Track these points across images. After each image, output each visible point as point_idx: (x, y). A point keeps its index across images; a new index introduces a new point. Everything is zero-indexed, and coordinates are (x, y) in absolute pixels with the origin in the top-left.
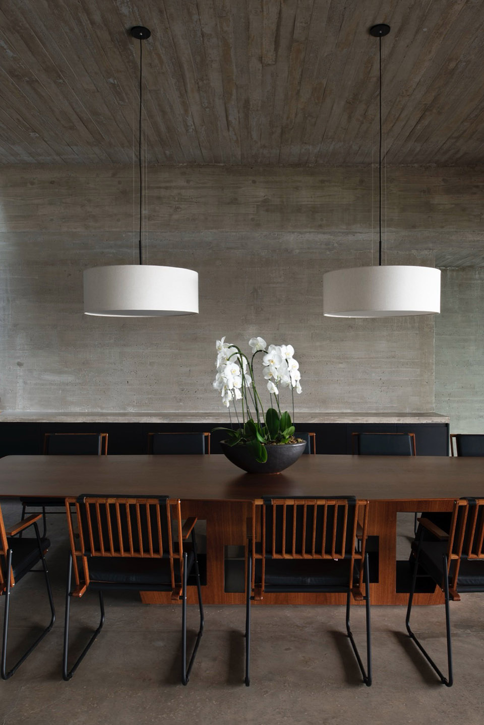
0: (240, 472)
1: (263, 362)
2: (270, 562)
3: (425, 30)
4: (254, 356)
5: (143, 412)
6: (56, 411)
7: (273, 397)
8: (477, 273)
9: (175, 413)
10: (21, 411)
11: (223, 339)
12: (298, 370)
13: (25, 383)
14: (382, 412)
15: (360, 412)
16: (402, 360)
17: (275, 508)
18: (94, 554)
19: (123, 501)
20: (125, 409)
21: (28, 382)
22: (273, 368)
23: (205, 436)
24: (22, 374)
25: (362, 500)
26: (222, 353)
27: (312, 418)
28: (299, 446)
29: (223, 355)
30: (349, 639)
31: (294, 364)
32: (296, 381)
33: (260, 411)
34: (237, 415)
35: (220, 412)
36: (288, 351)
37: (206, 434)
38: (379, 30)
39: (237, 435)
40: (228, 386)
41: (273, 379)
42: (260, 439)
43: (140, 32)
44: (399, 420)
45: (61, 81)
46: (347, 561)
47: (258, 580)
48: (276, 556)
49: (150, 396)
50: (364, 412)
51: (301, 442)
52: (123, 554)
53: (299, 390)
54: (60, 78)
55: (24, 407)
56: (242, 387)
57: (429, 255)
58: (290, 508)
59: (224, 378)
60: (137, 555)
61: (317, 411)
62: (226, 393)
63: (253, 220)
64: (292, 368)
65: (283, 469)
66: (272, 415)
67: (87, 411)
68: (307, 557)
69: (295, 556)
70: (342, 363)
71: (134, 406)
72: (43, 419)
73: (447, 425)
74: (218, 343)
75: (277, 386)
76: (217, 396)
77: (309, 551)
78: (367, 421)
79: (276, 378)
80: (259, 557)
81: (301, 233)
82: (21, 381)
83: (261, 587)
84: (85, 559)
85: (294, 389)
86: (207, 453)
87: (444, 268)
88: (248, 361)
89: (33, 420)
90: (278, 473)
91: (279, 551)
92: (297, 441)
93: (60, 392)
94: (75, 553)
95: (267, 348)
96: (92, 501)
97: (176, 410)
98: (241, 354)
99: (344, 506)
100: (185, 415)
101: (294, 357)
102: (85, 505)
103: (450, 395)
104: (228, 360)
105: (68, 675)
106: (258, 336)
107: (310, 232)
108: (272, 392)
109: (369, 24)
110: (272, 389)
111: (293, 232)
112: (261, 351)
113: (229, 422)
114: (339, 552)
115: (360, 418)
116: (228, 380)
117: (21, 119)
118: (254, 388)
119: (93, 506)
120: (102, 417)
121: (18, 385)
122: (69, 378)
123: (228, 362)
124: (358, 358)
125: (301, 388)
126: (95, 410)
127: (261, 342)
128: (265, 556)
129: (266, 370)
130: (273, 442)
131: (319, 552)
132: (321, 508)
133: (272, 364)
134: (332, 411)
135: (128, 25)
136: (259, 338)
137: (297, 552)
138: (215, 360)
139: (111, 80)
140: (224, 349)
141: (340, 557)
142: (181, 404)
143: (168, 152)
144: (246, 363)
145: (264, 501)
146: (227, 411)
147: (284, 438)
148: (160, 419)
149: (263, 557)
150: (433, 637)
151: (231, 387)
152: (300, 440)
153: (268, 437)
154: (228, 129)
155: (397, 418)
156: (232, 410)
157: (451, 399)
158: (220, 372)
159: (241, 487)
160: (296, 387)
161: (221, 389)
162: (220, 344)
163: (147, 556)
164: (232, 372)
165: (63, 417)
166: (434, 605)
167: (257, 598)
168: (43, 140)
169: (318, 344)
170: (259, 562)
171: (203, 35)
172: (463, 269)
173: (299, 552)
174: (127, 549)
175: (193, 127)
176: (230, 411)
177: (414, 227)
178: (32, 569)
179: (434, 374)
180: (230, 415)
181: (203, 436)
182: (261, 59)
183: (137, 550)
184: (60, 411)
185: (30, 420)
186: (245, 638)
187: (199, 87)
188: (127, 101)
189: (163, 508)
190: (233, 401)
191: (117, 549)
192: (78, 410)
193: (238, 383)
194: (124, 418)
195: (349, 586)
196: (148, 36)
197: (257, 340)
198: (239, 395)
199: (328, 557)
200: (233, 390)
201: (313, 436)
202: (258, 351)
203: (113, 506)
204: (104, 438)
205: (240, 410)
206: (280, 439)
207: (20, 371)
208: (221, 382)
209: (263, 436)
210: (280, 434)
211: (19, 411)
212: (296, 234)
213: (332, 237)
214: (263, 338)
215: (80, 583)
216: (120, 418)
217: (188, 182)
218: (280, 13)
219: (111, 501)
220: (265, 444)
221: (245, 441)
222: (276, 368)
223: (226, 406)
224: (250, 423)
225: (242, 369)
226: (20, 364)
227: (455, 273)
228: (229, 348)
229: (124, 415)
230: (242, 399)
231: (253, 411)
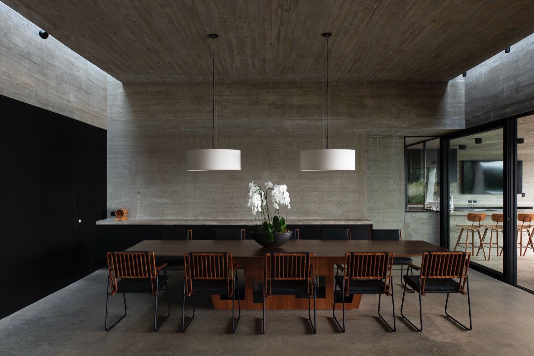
0: (260, 247)
1: (272, 194)
2: (273, 281)
3: (348, 34)
4: (267, 191)
5: (206, 219)
6: (159, 219)
7: (277, 210)
8: (394, 139)
9: (224, 219)
10: (139, 218)
11: (252, 183)
12: (289, 197)
13: (141, 203)
14: (337, 218)
15: (325, 218)
16: (348, 190)
17: (275, 257)
18: (195, 278)
19: (208, 254)
20: (196, 217)
21: (143, 202)
22: (276, 197)
23: (242, 231)
24: (140, 198)
25: (312, 254)
26: (252, 189)
27: (299, 221)
28: (289, 234)
29: (253, 190)
30: (309, 321)
31: (287, 194)
32: (288, 202)
33: (270, 218)
34: (259, 220)
35: (249, 219)
36: (284, 187)
37: (243, 230)
38: (327, 35)
39: (259, 229)
40: (255, 205)
41: (276, 202)
42: (270, 230)
43: (214, 36)
44: (346, 223)
45: (172, 52)
46: (306, 281)
47: (268, 290)
48: (276, 278)
49: (210, 210)
50: (328, 218)
51: (289, 232)
52: (208, 278)
53: (289, 207)
54: (171, 50)
55: (141, 216)
56: (261, 206)
57: (363, 132)
58: (282, 257)
59: (253, 201)
60: (213, 278)
61: (302, 218)
62: (254, 208)
63: (267, 113)
64: (286, 196)
65: (281, 245)
66: (276, 219)
67: (175, 218)
68: (289, 279)
69: (284, 279)
70: (315, 192)
71: (201, 216)
72: (153, 223)
73: (371, 226)
74: (250, 184)
75: (278, 205)
76: (250, 210)
77: (290, 276)
78: (328, 223)
79: (278, 201)
80: (269, 279)
81: (293, 120)
82: (139, 202)
83: (269, 292)
84: (191, 280)
85: (287, 206)
86: (243, 239)
87: (375, 136)
88: (264, 193)
89: (148, 223)
90: (279, 247)
91: (277, 277)
92: (288, 231)
93: (161, 208)
94: (187, 278)
95: (274, 187)
96: (195, 254)
97: (224, 218)
98: (261, 190)
99: (304, 256)
100: (230, 221)
101: (287, 191)
102: (192, 256)
103: (379, 209)
104: (255, 193)
105: (184, 330)
106: (270, 181)
107: (298, 120)
108: (276, 208)
109: (322, 33)
110: (276, 206)
111: (289, 120)
112: (270, 188)
113: (255, 224)
114: (302, 276)
115: (324, 222)
116: (255, 202)
117: (146, 65)
118: (267, 206)
119: (195, 257)
120: (185, 222)
121: (138, 204)
122: (166, 200)
123: (255, 194)
124: (324, 189)
125: (290, 206)
126: (180, 218)
127: (270, 184)
128: (271, 278)
129: (273, 197)
130: (276, 232)
131: (294, 277)
132: (295, 257)
133: (276, 194)
134: (310, 218)
135: (208, 33)
136: (270, 182)
137: (285, 277)
138: (249, 192)
139: (197, 51)
140: (253, 187)
141: (303, 279)
142: (227, 214)
143: (221, 78)
144: (263, 194)
145: (271, 254)
146: (254, 218)
147: (282, 230)
148: (217, 223)
149: (270, 279)
150: (348, 320)
151: (256, 206)
152: (289, 231)
153: (274, 230)
154: (254, 69)
155: (344, 222)
156: (257, 218)
157: (379, 211)
158: (251, 199)
159: (261, 253)
160: (288, 205)
161: (252, 207)
162: (251, 185)
163: (218, 279)
164: (257, 199)
165: (164, 222)
166: (352, 309)
167: (268, 296)
168: (156, 73)
169: (302, 181)
170: (268, 281)
171: (243, 36)
172: (386, 137)
173: (286, 276)
174: (209, 276)
175: (236, 68)
176: (256, 218)
177: (355, 116)
178: (162, 289)
179: (366, 197)
180: (256, 220)
181: (241, 231)
182: (271, 44)
183: (213, 276)
184: (161, 219)
185: (147, 223)
186: (262, 321)
187: (240, 54)
188: (203, 58)
189: (225, 257)
190: (257, 212)
191: (205, 276)
192: (170, 218)
193: (260, 203)
194: (197, 222)
195: (307, 292)
196: (217, 37)
197: (268, 183)
198: (260, 210)
199: (298, 279)
200: (257, 207)
201: (298, 231)
202: (269, 189)
203: (204, 256)
204: (190, 232)
205: (260, 218)
206: (280, 230)
207: (139, 196)
208: (252, 203)
209: (271, 229)
210: (279, 228)
211: (138, 218)
212: (290, 120)
213: (310, 122)
214: (271, 182)
215: (188, 291)
216: (195, 222)
217: (232, 92)
218: (280, 30)
219: (203, 254)
220: (272, 233)
221: (263, 232)
222: (278, 197)
223: (254, 215)
224: (265, 224)
225: (262, 197)
226: (139, 193)
227: (381, 139)
228: (255, 186)
229: (196, 220)
230: (262, 212)
231: (267, 218)
